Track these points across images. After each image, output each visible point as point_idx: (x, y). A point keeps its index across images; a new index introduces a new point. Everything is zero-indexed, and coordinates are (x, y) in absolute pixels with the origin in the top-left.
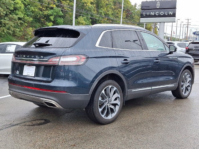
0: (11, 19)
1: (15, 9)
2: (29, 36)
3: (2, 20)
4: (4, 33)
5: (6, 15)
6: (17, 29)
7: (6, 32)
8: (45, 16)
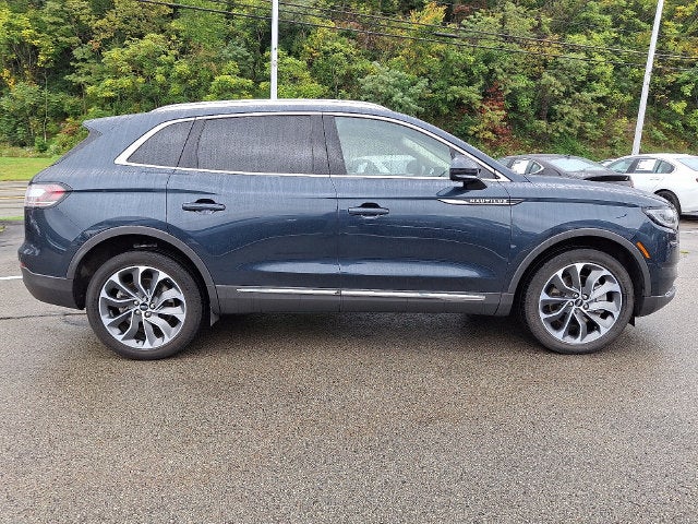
0: (576, 103)
1: (591, 78)
2: (618, 139)
3: (556, 107)
4: (558, 135)
5: (567, 94)
6: (589, 124)
7: (562, 131)
8: (668, 88)
